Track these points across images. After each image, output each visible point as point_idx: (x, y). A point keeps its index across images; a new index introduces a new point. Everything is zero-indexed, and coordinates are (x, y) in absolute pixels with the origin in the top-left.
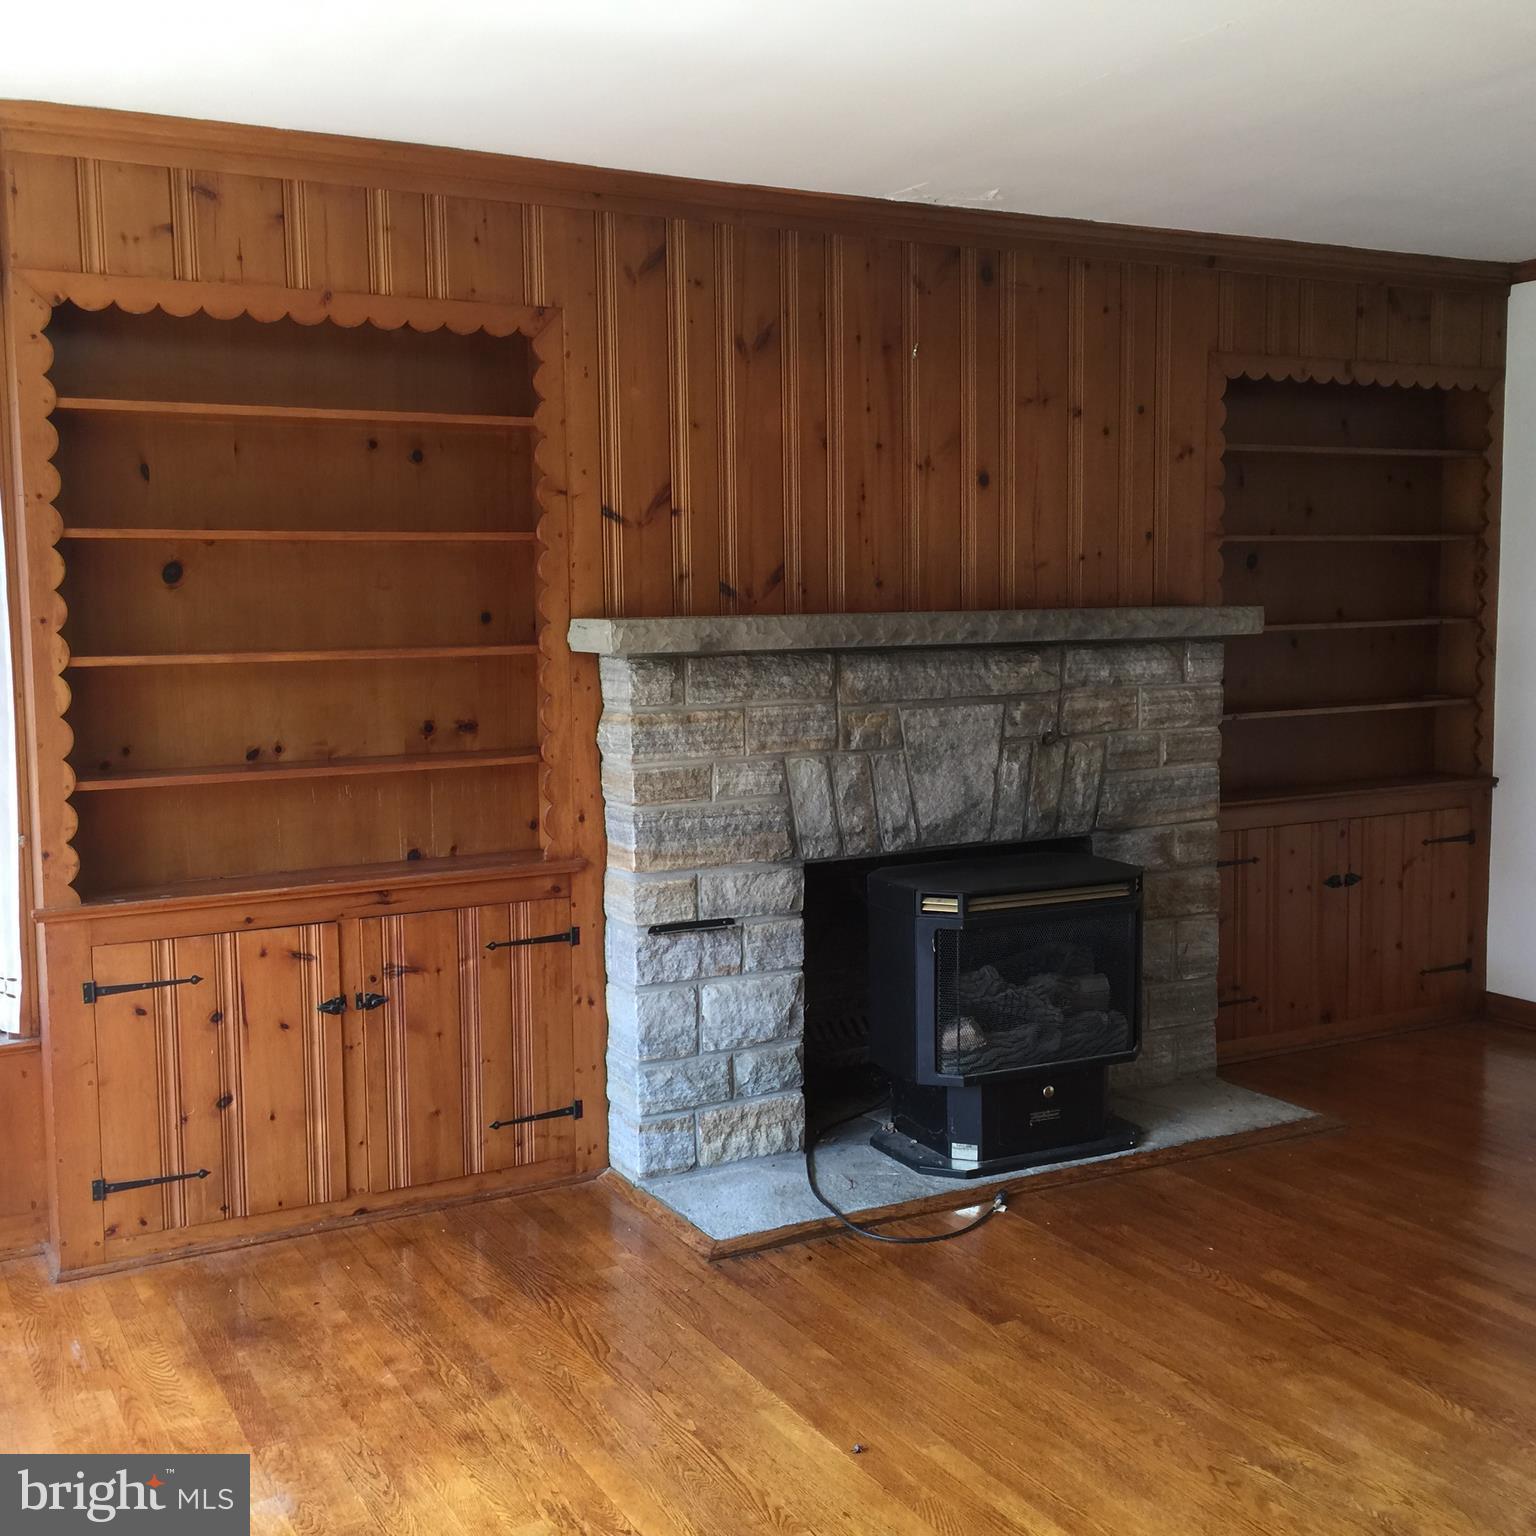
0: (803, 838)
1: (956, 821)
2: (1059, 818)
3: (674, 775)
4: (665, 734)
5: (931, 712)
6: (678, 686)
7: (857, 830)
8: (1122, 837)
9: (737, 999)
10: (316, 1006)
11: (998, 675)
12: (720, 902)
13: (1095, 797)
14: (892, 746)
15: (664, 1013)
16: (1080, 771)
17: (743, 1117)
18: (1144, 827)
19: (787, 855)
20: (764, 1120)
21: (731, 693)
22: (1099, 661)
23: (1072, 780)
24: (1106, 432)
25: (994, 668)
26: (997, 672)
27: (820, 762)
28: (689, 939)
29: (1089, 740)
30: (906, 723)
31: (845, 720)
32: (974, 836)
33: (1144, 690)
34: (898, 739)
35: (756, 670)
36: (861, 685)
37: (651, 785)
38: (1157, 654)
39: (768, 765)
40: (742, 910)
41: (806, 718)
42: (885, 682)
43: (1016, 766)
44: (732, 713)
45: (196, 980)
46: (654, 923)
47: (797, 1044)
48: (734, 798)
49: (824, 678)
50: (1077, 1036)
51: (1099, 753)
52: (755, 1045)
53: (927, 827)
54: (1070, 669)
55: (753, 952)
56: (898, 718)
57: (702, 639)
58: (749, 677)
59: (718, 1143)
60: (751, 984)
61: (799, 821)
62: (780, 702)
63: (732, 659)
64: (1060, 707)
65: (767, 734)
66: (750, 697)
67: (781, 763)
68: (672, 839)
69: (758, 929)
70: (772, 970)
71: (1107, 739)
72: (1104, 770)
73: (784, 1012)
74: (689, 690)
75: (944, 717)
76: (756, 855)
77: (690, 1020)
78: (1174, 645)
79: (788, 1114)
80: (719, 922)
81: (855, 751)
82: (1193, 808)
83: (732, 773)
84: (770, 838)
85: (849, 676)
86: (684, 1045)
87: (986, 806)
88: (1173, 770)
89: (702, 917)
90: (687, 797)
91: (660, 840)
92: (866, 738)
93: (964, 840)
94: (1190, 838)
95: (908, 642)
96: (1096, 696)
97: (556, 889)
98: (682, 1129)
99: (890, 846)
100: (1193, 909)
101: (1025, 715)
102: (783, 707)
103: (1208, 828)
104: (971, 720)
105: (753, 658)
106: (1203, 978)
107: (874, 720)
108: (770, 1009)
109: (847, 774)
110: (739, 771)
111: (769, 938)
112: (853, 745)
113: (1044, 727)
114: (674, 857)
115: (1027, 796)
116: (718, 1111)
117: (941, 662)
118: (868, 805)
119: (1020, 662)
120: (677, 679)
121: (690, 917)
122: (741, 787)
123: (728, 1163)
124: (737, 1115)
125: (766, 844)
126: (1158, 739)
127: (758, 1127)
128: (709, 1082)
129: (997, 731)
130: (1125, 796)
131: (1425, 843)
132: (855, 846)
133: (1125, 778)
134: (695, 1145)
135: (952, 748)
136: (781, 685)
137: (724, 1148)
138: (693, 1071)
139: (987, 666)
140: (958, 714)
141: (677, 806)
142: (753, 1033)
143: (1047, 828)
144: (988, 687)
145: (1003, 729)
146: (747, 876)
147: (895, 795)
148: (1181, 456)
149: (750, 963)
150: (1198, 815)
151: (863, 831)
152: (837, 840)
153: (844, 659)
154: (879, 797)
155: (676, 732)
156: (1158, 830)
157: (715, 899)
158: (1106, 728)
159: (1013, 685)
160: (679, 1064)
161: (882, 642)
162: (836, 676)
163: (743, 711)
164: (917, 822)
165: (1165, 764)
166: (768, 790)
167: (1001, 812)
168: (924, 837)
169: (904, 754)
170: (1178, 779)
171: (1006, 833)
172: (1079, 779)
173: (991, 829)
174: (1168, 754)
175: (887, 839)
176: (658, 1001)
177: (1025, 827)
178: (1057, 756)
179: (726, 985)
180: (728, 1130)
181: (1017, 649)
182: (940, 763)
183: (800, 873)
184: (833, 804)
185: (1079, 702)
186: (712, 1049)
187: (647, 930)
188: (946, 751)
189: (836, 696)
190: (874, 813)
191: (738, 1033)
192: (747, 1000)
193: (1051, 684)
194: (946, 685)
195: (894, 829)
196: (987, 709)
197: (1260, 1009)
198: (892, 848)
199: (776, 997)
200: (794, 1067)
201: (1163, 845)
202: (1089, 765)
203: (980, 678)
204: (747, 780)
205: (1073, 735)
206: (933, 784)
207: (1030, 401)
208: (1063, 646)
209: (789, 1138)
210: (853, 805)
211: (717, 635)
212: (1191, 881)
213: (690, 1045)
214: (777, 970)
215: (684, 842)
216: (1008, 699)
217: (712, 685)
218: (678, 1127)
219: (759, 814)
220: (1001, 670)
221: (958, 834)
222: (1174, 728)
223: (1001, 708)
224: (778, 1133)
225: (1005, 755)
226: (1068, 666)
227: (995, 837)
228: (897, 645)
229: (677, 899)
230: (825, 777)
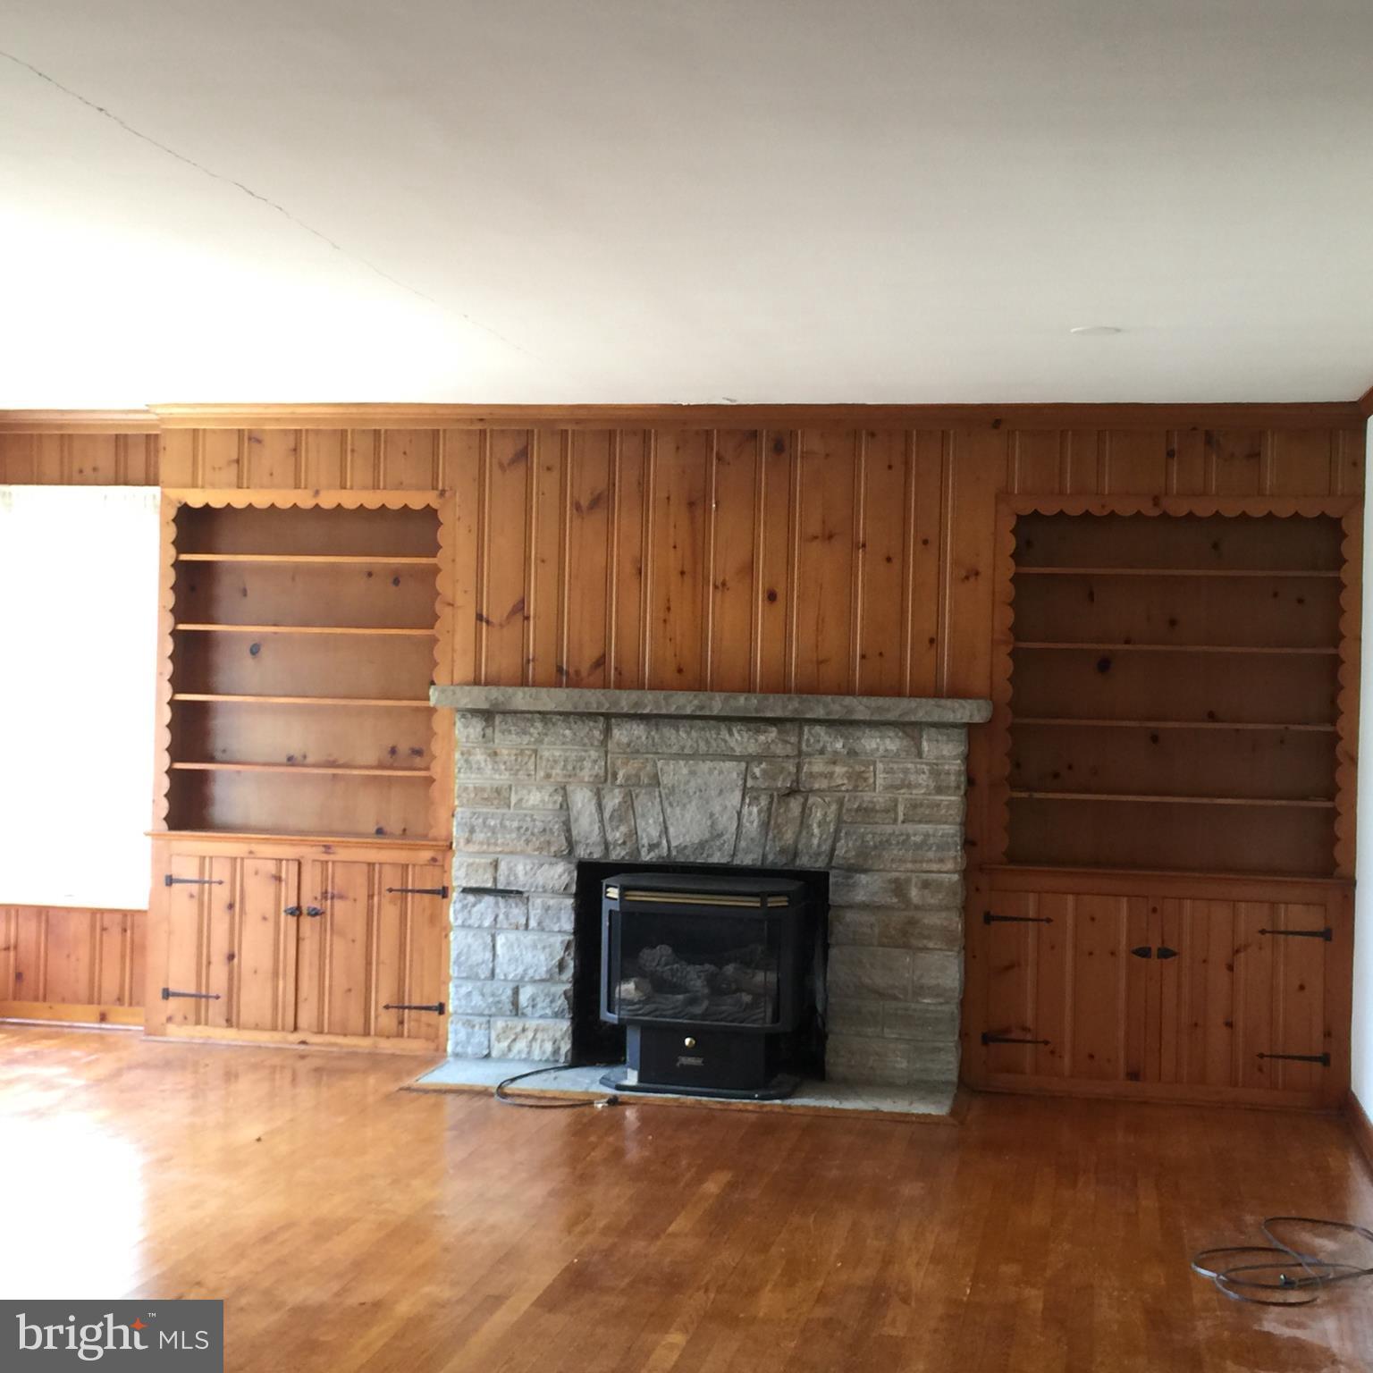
0: (577, 842)
1: (702, 845)
2: (796, 855)
3: (483, 790)
4: (478, 762)
5: (682, 763)
6: (489, 731)
7: (620, 842)
8: (858, 875)
9: (519, 946)
10: (283, 908)
11: (740, 740)
12: (512, 878)
13: (830, 842)
14: (650, 785)
15: (469, 946)
16: (816, 820)
17: (524, 1030)
18: (878, 871)
19: (565, 853)
20: (539, 1036)
21: (526, 739)
22: (833, 736)
23: (809, 827)
24: (889, 560)
25: (736, 734)
26: (739, 738)
27: (591, 791)
28: (488, 900)
29: (826, 796)
30: (661, 769)
31: (613, 764)
32: (717, 858)
33: (881, 762)
34: (656, 781)
35: (546, 724)
36: (625, 740)
37: (468, 794)
38: (892, 734)
39: (551, 789)
40: (528, 885)
41: (582, 759)
42: (644, 738)
43: (755, 810)
44: (527, 752)
45: (221, 883)
46: (464, 885)
47: (568, 986)
48: (525, 809)
49: (597, 733)
50: (724, 1008)
51: (834, 807)
52: (533, 981)
53: (676, 847)
54: (808, 740)
55: (535, 916)
56: (655, 765)
57: (491, 701)
58: (540, 729)
59: (505, 1044)
60: (529, 938)
61: (574, 833)
62: (564, 747)
63: (529, 716)
64: (799, 767)
65: (552, 768)
66: (541, 742)
67: (563, 790)
68: (481, 832)
69: (539, 901)
70: (550, 931)
71: (844, 797)
72: (839, 821)
73: (554, 962)
74: (498, 734)
75: (693, 768)
76: (540, 849)
77: (488, 955)
78: (911, 729)
79: (558, 1035)
80: (511, 892)
81: (621, 786)
82: (930, 861)
83: (525, 792)
84: (553, 839)
85: (616, 733)
86: (484, 972)
87: (730, 836)
88: (910, 828)
89: (500, 886)
90: (492, 804)
91: (472, 831)
92: (627, 778)
93: (710, 860)
94: (926, 885)
95: (646, 711)
96: (834, 763)
97: (434, 860)
98: (480, 1027)
99: (646, 857)
100: (931, 945)
101: (764, 772)
102: (563, 750)
103: (947, 880)
104: (716, 772)
105: (544, 715)
106: (941, 1004)
107: (636, 765)
108: (542, 957)
109: (613, 800)
110: (529, 792)
111: (547, 909)
112: (618, 782)
113: (782, 783)
114: (481, 843)
115: (767, 834)
116: (506, 1021)
117: (691, 728)
118: (629, 826)
119: (758, 731)
120: (487, 727)
121: (489, 885)
122: (531, 802)
123: (513, 1060)
124: (519, 1029)
125: (549, 843)
126: (896, 802)
127: (534, 1039)
128: (497, 999)
129: (740, 782)
130: (859, 843)
131: (1263, 932)
132: (617, 852)
133: (862, 830)
134: (489, 1041)
135: (701, 791)
136: (564, 736)
137: (509, 1049)
138: (487, 990)
139: (731, 734)
140: (705, 766)
141: (485, 810)
142: (531, 972)
143: (784, 861)
144: (732, 749)
145: (745, 781)
146: (534, 864)
147: (651, 821)
148: (967, 578)
149: (533, 923)
150: (935, 867)
151: (624, 843)
152: (603, 847)
153: (613, 720)
154: (638, 821)
155: (486, 761)
156: (895, 875)
157: (509, 876)
158: (843, 788)
159: (752, 749)
160: (479, 984)
161: (625, 710)
162: (607, 732)
163: (535, 752)
164: (668, 842)
165: (903, 822)
166: (550, 806)
167: (743, 844)
168: (674, 853)
169: (660, 792)
170: (915, 835)
171: (746, 860)
172: (815, 825)
173: (734, 855)
174: (904, 815)
175: (644, 851)
176: (466, 938)
177: (764, 856)
178: (795, 805)
179: (512, 936)
180: (513, 1037)
181: (755, 722)
182: (690, 802)
183: (572, 867)
184: (602, 821)
185: (818, 766)
186: (502, 977)
187: (461, 889)
188: (695, 793)
189: (606, 746)
190: (634, 832)
191: (520, 970)
192: (526, 948)
193: (789, 750)
194: (695, 745)
195: (650, 845)
196: (729, 765)
197: (1052, 1052)
198: (647, 859)
199: (547, 950)
200: (561, 1003)
201: (899, 888)
202: (825, 815)
203: (726, 742)
204: (534, 798)
205: (811, 791)
206: (683, 816)
207: (816, 538)
208: (800, 722)
209: (556, 1051)
210: (617, 824)
211: (501, 699)
212: (926, 921)
213: (488, 973)
214: (553, 932)
215: (489, 834)
216: (749, 759)
217: (513, 732)
218: (477, 1027)
219: (543, 822)
220: (742, 737)
221: (705, 855)
222: (911, 794)
223: (743, 765)
224: (549, 1047)
225: (747, 801)
226: (805, 737)
227: (737, 862)
228: (639, 712)
229: (481, 871)
230: (594, 801)
